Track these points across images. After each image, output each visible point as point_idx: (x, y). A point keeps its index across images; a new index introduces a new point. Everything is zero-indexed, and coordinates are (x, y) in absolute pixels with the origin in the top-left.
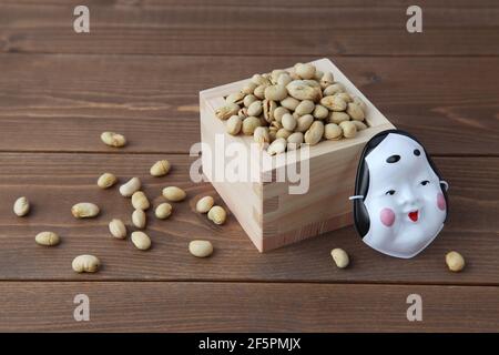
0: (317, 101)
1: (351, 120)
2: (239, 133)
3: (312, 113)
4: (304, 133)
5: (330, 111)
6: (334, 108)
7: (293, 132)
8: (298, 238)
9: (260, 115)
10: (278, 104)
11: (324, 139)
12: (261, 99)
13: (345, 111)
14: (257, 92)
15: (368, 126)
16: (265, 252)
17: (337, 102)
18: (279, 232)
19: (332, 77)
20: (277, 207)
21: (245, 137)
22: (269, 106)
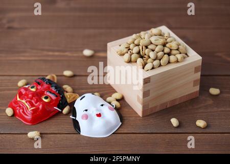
0: (164, 45)
1: (180, 53)
2: (130, 61)
3: (163, 51)
4: (160, 60)
5: (171, 50)
6: (172, 48)
7: (155, 60)
8: (158, 109)
9: (139, 53)
10: (147, 47)
11: (169, 62)
12: (138, 45)
13: (177, 50)
14: (136, 42)
15: (188, 56)
16: (143, 116)
17: (174, 45)
18: (150, 107)
19: (169, 34)
20: (149, 95)
21: (133, 63)
22: (143, 48)
